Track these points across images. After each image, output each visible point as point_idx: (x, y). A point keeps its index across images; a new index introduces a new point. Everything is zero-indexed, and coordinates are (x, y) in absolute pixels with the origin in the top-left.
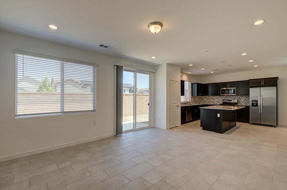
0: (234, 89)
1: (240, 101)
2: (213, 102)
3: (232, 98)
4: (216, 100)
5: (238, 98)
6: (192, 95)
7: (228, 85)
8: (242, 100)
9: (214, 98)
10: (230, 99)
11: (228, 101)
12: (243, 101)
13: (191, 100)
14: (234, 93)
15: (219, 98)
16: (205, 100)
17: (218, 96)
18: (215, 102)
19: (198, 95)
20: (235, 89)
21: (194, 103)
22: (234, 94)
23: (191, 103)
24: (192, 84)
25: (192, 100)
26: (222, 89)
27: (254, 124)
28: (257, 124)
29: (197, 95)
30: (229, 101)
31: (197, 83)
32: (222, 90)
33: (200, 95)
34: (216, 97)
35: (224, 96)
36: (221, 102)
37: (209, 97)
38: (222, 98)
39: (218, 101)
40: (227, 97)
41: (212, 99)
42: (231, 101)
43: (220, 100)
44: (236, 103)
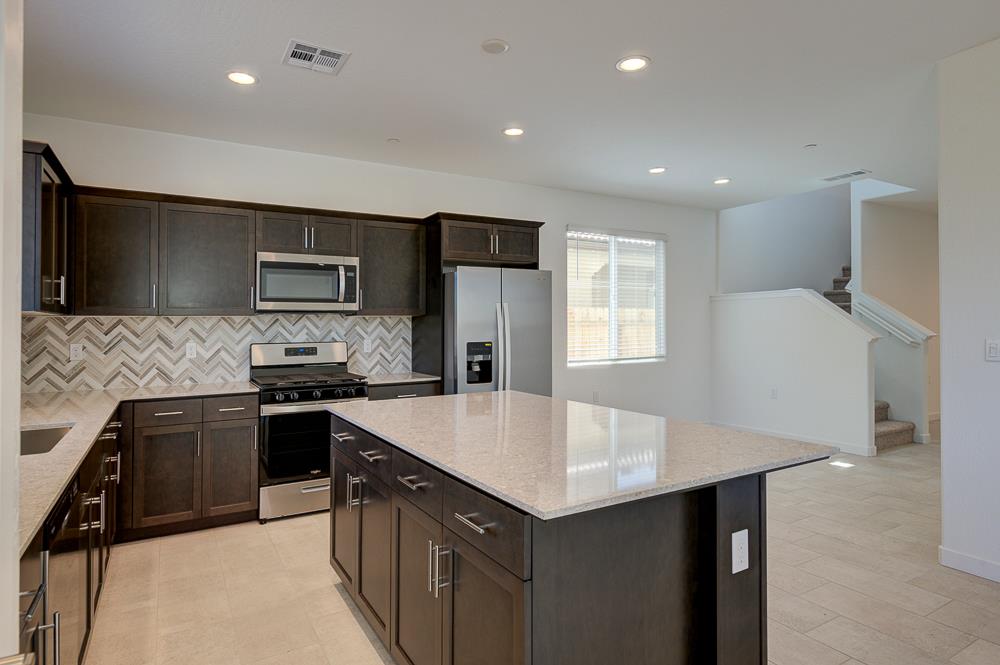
0: (347, 268)
1: (357, 354)
2: (163, 374)
3: (309, 332)
4: (192, 348)
5: (343, 333)
7: (308, 237)
8: (368, 345)
9: (175, 336)
12: (373, 352)
14: (350, 294)
15: (218, 333)
18: (184, 364)
20: (353, 268)
30: (296, 352)
36: (234, 364)
37: (120, 328)
38: (238, 337)
39: (212, 363)
40: (277, 328)
41: (154, 347)
42: (312, 351)
43: (223, 354)
44: (339, 364)
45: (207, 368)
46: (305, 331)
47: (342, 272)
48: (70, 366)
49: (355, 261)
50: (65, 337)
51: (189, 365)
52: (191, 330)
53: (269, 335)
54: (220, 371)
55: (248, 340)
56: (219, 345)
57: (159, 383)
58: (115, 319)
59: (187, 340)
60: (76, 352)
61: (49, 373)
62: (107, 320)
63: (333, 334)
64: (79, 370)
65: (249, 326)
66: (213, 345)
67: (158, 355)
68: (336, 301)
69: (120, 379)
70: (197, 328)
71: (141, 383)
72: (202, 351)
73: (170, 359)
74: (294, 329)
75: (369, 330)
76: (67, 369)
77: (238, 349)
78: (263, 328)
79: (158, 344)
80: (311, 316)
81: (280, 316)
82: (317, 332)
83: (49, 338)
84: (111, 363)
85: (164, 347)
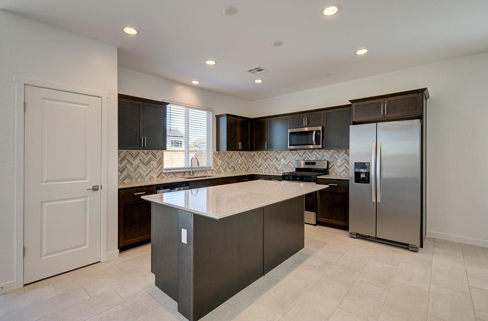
0: (316, 131)
1: (335, 166)
2: (276, 169)
3: (316, 157)
4: (283, 161)
5: (329, 157)
6: (217, 150)
8: (339, 163)
9: (279, 157)
10: (313, 159)
11: (307, 163)
12: (341, 165)
13: (215, 162)
14: (318, 141)
15: (289, 157)
16: (260, 162)
17: (286, 153)
18: (281, 166)
19: (231, 148)
20: (319, 131)
22: (316, 144)
23: (213, 170)
26: (290, 131)
27: (360, 236)
28: (369, 236)
30: (309, 164)
31: (228, 115)
33: (240, 147)
34: (282, 153)
35: (298, 151)
37: (268, 155)
38: (294, 158)
39: (287, 166)
40: (306, 155)
41: (274, 161)
42: (315, 164)
43: (290, 163)
44: (325, 169)
46: (315, 156)
47: (314, 133)
48: (259, 164)
49: (320, 128)
50: (258, 157)
51: (282, 166)
52: (283, 156)
53: (303, 157)
55: (297, 159)
57: (275, 171)
58: (267, 152)
59: (281, 158)
61: (256, 166)
62: (265, 152)
63: (325, 157)
64: (260, 166)
65: (297, 154)
67: (275, 163)
69: (268, 169)
70: (284, 155)
71: (272, 170)
72: (285, 162)
73: (278, 164)
74: (311, 155)
75: (340, 156)
76: (258, 165)
77: (294, 162)
78: (301, 155)
79: (275, 159)
80: (317, 150)
81: (306, 151)
82: (319, 156)
83: (255, 157)
84: (265, 164)
85: (277, 161)
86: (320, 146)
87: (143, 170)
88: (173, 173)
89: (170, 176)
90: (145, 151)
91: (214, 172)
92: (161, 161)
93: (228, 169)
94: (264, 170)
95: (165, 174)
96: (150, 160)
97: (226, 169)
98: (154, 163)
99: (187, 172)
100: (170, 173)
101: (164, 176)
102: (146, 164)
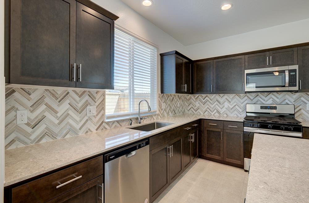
0: (290, 71)
1: (302, 111)
3: (274, 100)
4: (226, 104)
5: (293, 100)
6: (162, 92)
7: (269, 60)
9: (221, 100)
11: (262, 108)
13: (160, 106)
14: (292, 82)
15: (235, 100)
17: (232, 96)
18: (224, 109)
19: (179, 90)
20: (295, 71)
21: (168, 114)
22: (290, 86)
23: (158, 115)
24: (162, 55)
25: (164, 106)
26: (247, 71)
29: (176, 92)
30: (266, 108)
32: (248, 74)
33: (186, 90)
34: (226, 96)
35: (248, 94)
36: (241, 110)
37: (207, 98)
38: (242, 101)
39: (233, 110)
40: (258, 98)
41: (215, 104)
42: (275, 108)
43: (237, 107)
44: (290, 114)
45: (231, 111)
46: (271, 99)
47: (287, 73)
48: (196, 107)
49: (296, 67)
50: (195, 100)
51: (225, 109)
52: (226, 99)
53: (255, 101)
54: (236, 112)
55: (246, 102)
56: (235, 104)
57: (217, 114)
58: (206, 95)
59: (225, 102)
60: (197, 104)
61: (192, 109)
62: (204, 95)
63: (287, 101)
64: (198, 109)
65: (246, 97)
66: (233, 103)
67: (217, 106)
68: (284, 86)
69: (207, 112)
70: (228, 98)
71: (212, 114)
72: (229, 105)
73: (220, 108)
74: (266, 99)
76: (195, 108)
77: (242, 105)
78: (252, 98)
79: (217, 103)
80: (275, 93)
81: (259, 94)
82: (278, 100)
83: (192, 100)
84: (205, 107)
85: (218, 104)
86: (296, 88)
87: (75, 120)
88: (118, 122)
89: (114, 125)
90: (78, 90)
91: (159, 117)
92: (102, 107)
93: (170, 113)
94: (202, 114)
95: (108, 123)
96: (86, 104)
97: (169, 112)
98: (93, 109)
99: (133, 118)
100: (114, 122)
101: (107, 126)
102: (79, 111)
